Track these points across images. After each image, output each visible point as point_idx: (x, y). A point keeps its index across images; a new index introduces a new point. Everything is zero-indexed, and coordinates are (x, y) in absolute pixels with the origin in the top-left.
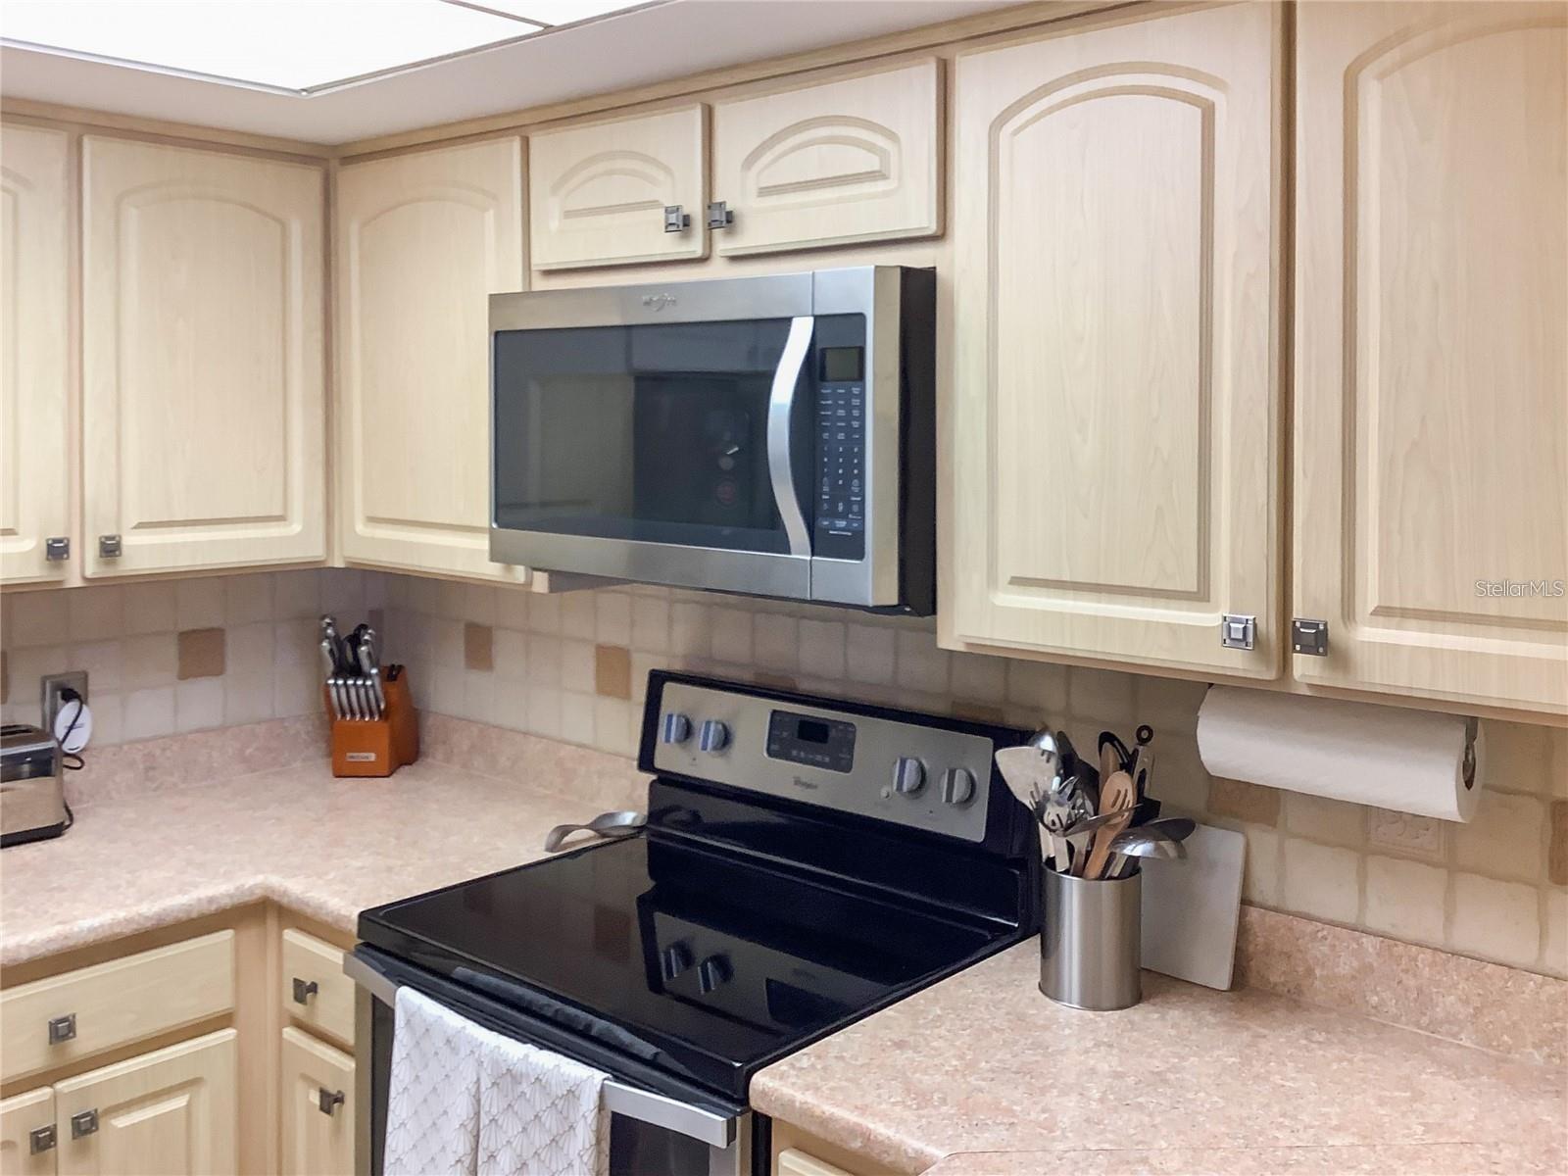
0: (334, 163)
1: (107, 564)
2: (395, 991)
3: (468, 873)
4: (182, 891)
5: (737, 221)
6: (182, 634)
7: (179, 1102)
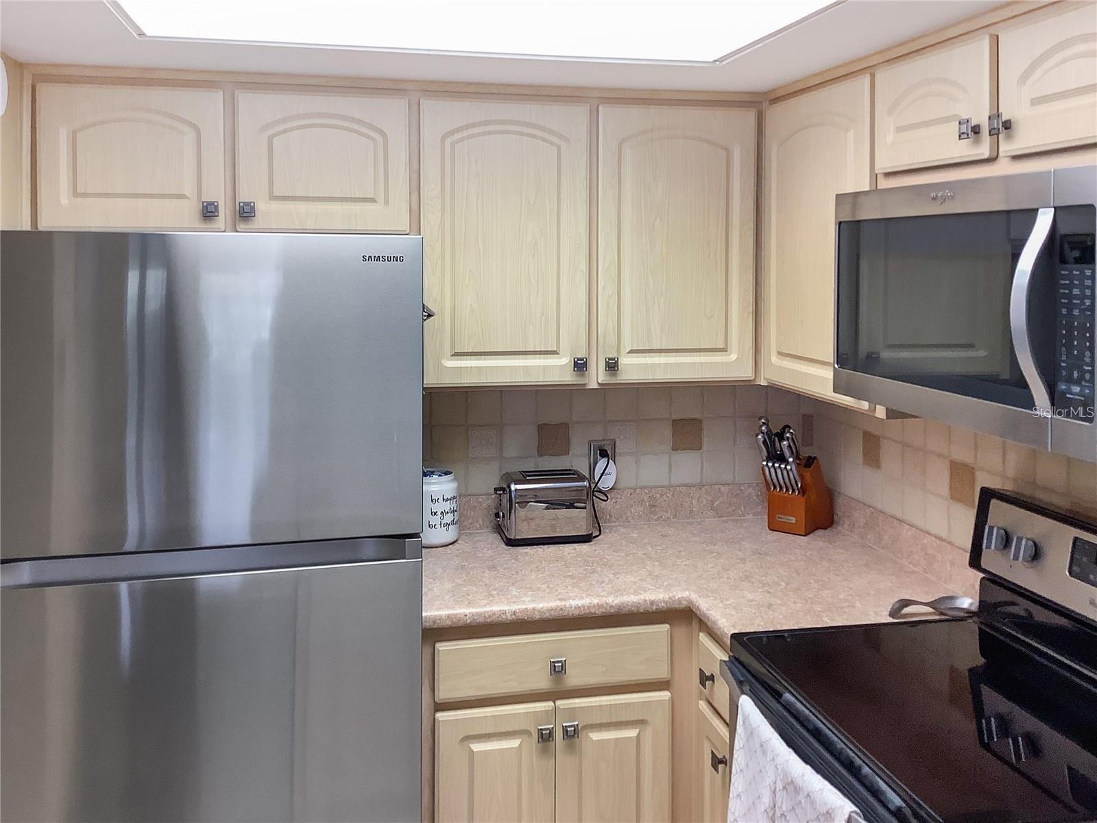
0: (765, 104)
1: (611, 375)
2: (740, 696)
3: (823, 621)
4: (636, 593)
5: (1013, 126)
6: (673, 421)
7: (632, 733)
